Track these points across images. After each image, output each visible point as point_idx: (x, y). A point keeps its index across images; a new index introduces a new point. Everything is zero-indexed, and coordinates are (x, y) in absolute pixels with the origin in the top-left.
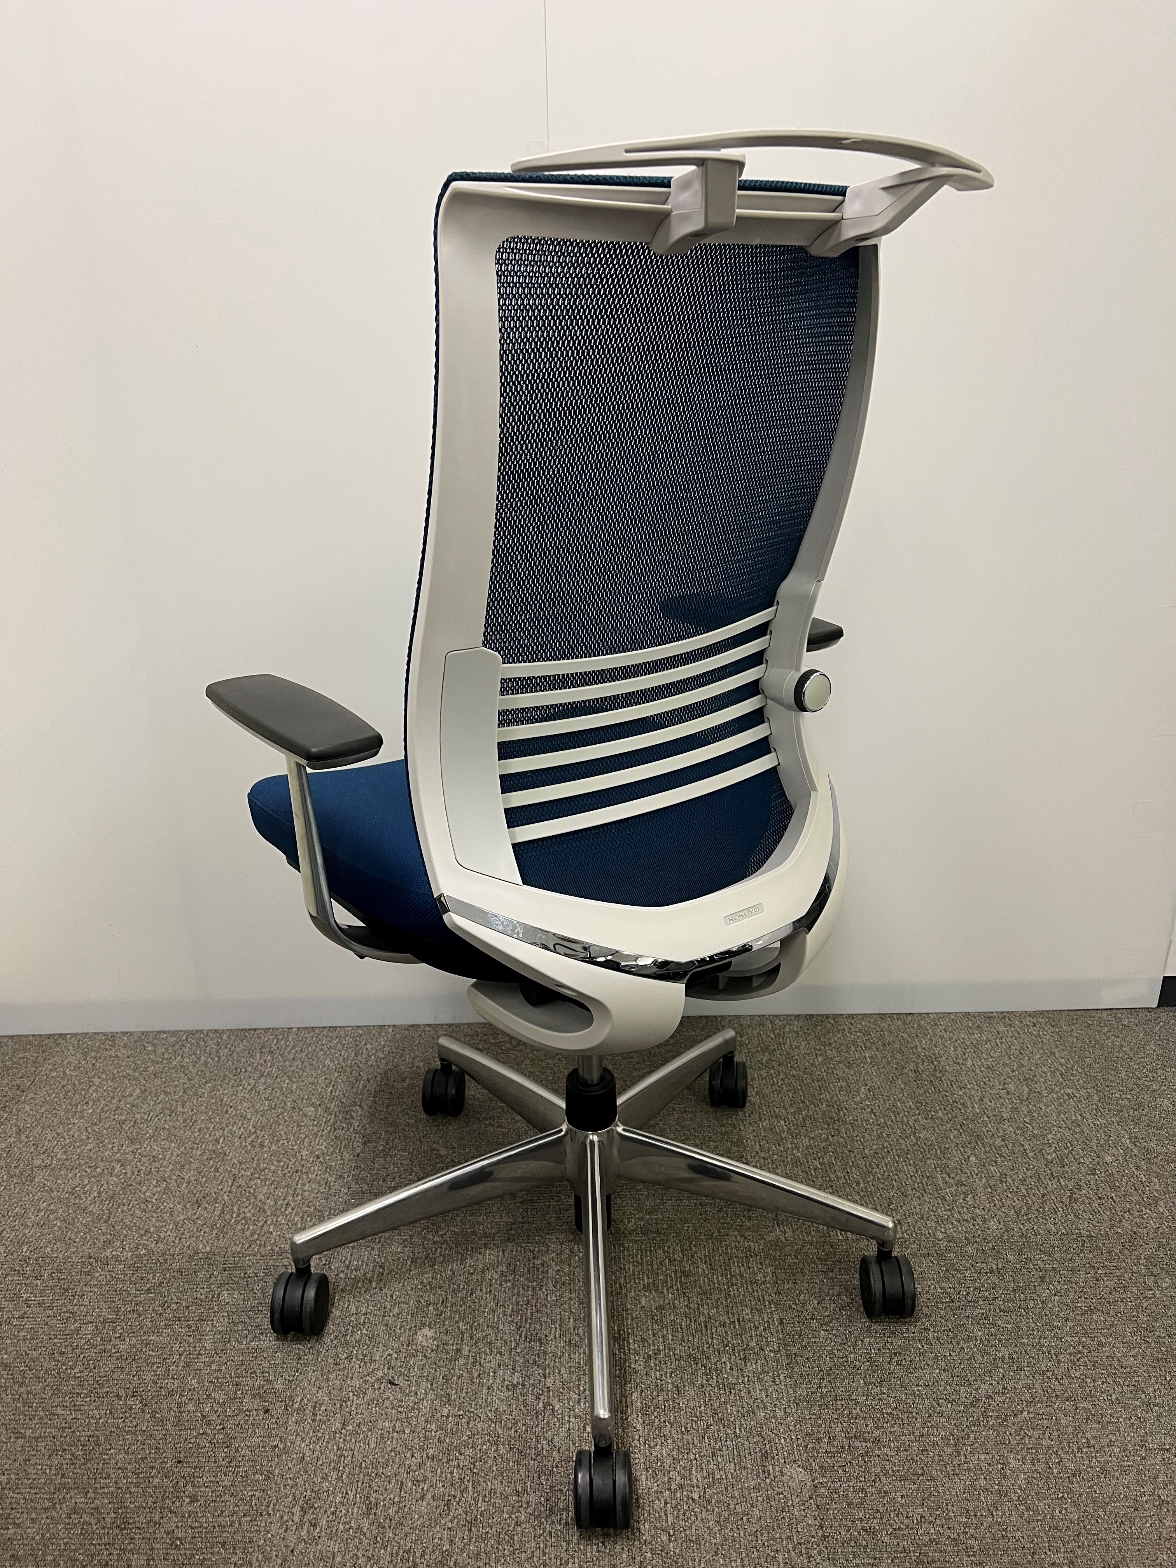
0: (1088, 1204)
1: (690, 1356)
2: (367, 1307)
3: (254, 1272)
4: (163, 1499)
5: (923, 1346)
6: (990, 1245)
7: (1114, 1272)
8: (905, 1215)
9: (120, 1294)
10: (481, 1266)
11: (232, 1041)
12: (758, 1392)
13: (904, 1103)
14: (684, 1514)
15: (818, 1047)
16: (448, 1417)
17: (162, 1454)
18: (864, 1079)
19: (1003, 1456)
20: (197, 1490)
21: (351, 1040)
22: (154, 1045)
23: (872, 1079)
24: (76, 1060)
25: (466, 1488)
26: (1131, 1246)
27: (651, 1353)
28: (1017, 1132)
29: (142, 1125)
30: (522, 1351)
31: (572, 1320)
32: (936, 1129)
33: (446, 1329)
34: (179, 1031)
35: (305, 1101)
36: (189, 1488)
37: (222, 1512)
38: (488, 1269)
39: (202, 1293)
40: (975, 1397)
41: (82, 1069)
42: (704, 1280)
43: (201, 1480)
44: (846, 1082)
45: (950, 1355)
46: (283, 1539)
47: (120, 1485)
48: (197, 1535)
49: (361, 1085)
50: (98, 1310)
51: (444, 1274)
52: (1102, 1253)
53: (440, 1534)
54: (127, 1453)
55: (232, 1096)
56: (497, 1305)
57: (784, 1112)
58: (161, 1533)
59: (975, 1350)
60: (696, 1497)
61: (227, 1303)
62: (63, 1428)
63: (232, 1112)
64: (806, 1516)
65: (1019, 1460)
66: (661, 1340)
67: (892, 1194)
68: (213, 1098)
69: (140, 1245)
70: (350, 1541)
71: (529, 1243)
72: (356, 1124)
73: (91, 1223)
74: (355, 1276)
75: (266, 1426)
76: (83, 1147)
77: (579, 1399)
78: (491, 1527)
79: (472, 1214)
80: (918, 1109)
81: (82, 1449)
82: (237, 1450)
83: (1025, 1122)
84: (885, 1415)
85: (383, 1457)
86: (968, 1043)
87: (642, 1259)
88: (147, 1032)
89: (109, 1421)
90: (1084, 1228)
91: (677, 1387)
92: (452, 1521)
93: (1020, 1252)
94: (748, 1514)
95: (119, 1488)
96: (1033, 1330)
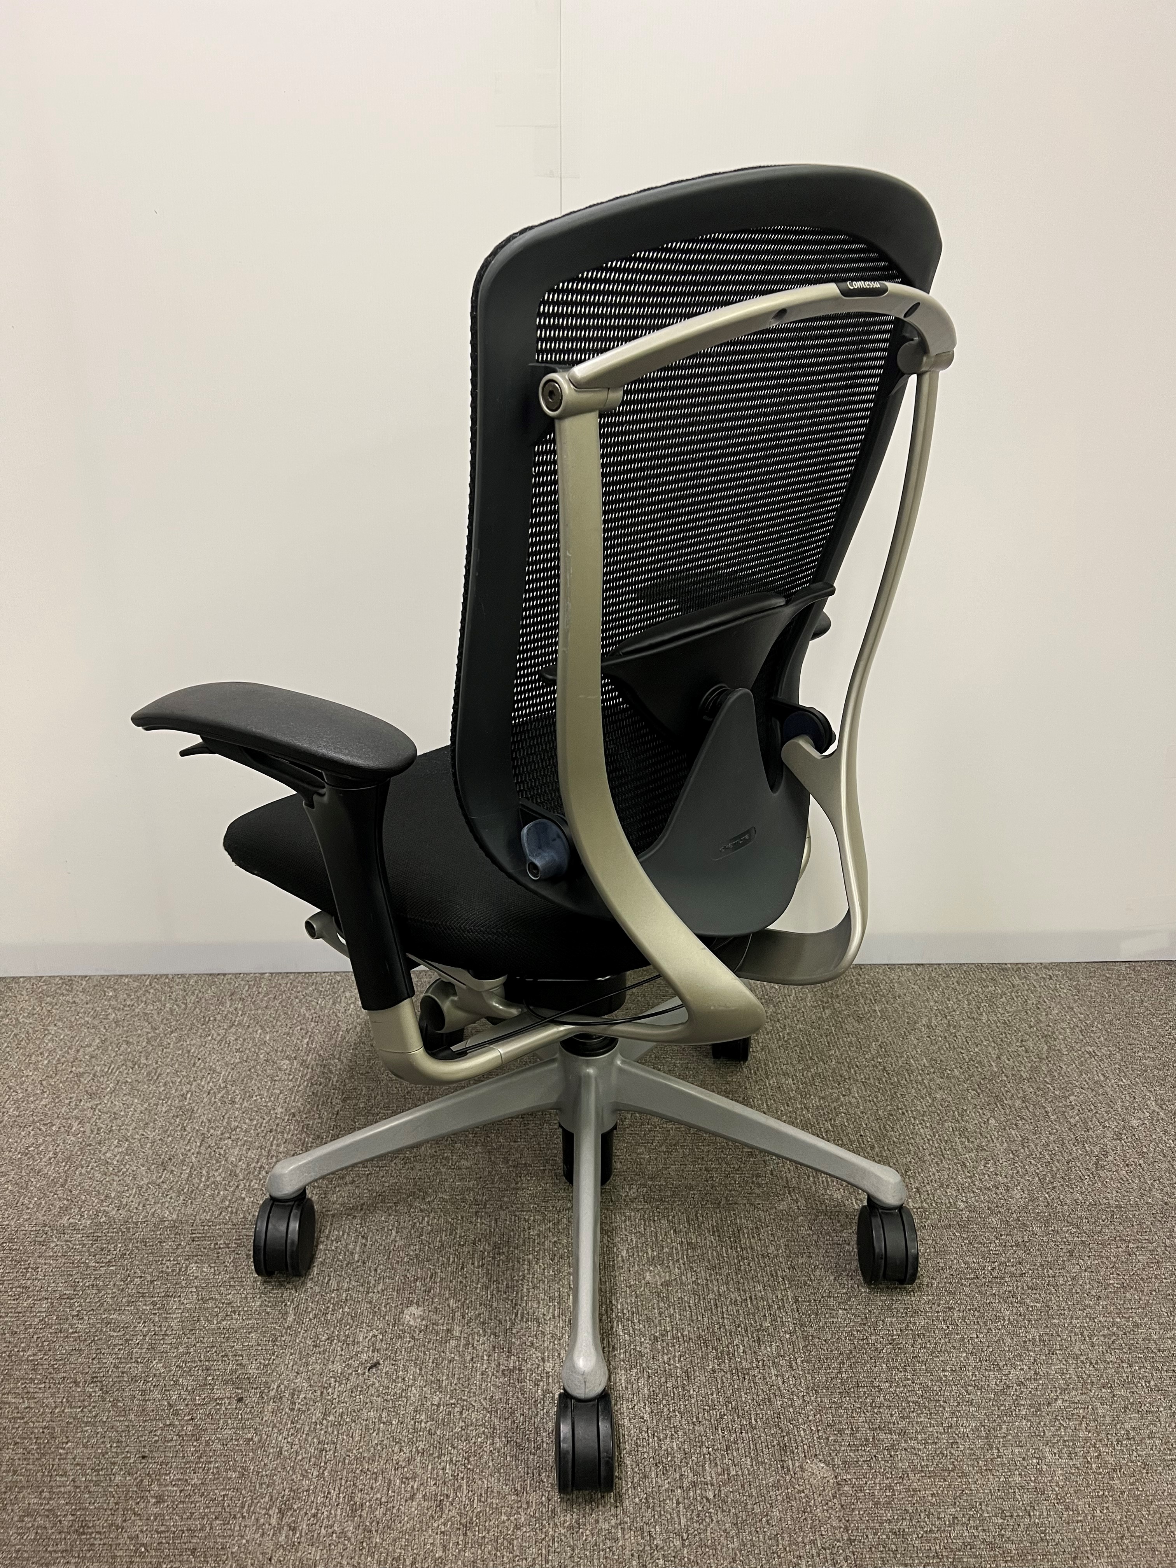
0: (1116, 1171)
1: (699, 1337)
2: (349, 1283)
3: (225, 1243)
4: (127, 1500)
5: (948, 1327)
6: (1015, 1215)
7: (1146, 1245)
8: (924, 1183)
9: (78, 1267)
10: (472, 1237)
11: (200, 987)
12: (774, 1378)
13: (918, 1060)
14: (699, 1515)
15: (825, 1000)
16: (438, 1406)
17: (125, 1448)
18: (875, 1035)
19: (1038, 1449)
20: (164, 1489)
21: (329, 986)
22: (115, 990)
23: (882, 1034)
24: (30, 1006)
25: (460, 1486)
26: (1162, 1218)
27: (657, 1334)
28: (1038, 1093)
29: (102, 1079)
30: (517, 1333)
32: (953, 1088)
33: (436, 1308)
34: (141, 976)
35: (279, 1053)
36: (155, 1487)
37: (192, 1514)
38: (479, 1240)
39: (168, 1265)
40: (1005, 1383)
41: (36, 1016)
42: (712, 1253)
43: (168, 1478)
44: (856, 1037)
45: (977, 1337)
46: (260, 1545)
47: (78, 1483)
48: (164, 1541)
49: (340, 1036)
50: (53, 1285)
51: (432, 1246)
52: (1133, 1225)
53: (431, 1539)
54: (85, 1446)
55: (200, 1047)
56: (490, 1281)
57: (791, 1069)
58: (124, 1539)
59: (1003, 1331)
60: (711, 1497)
61: (196, 1277)
63: (200, 1064)
64: (830, 1518)
65: (1055, 1454)
66: (668, 1319)
67: (908, 1159)
68: (179, 1050)
69: (100, 1211)
70: (333, 1547)
71: (524, 1211)
72: (335, 1080)
73: (45, 1187)
74: (336, 1248)
75: (240, 1417)
76: (37, 1102)
78: (489, 1531)
80: (933, 1067)
81: (36, 1442)
82: (208, 1444)
83: (1046, 1082)
84: (911, 1404)
85: (369, 1451)
86: (982, 997)
87: (645, 1229)
88: (108, 976)
89: (66, 1411)
90: (1113, 1197)
91: (687, 1372)
92: (445, 1524)
93: (1047, 1224)
94: (767, 1515)
96: (1064, 1310)
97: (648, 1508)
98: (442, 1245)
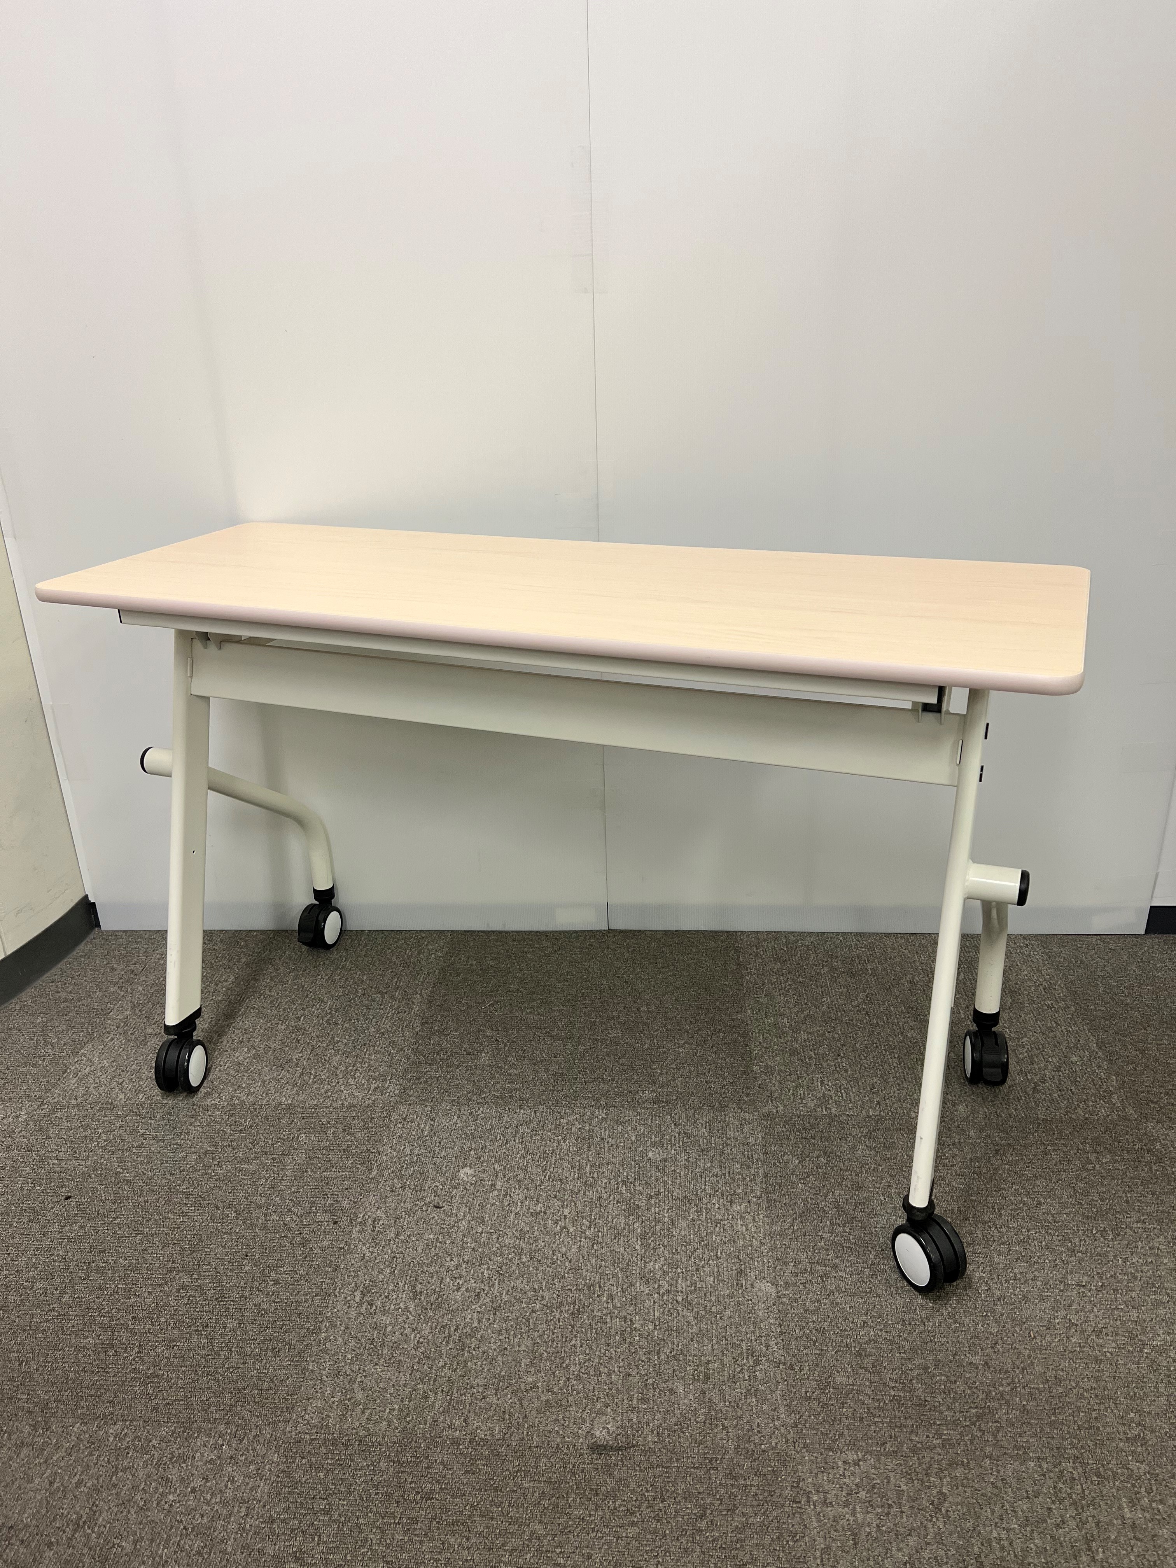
1: (685, 1197)
3: (327, 1121)
4: (253, 1282)
9: (218, 1133)
10: (515, 1122)
12: (739, 1226)
14: (669, 1311)
15: (825, 960)
16: (482, 1233)
17: (252, 1249)
20: (279, 1276)
21: (415, 941)
22: (245, 941)
25: (493, 1285)
26: (1080, 1129)
27: (652, 1194)
29: (235, 1005)
30: (545, 1188)
31: (588, 1166)
33: (484, 1169)
36: (273, 1274)
37: (299, 1292)
38: (521, 1125)
39: (285, 1134)
43: (282, 1269)
44: (847, 989)
46: (347, 1313)
48: (279, 1308)
50: (200, 1144)
51: (484, 1127)
55: (312, 984)
56: (527, 1153)
57: (787, 1011)
60: (680, 1299)
61: (305, 1143)
62: (174, 1228)
64: (768, 1317)
66: (662, 1184)
67: (875, 1080)
68: (295, 985)
69: (234, 1096)
72: (417, 1009)
74: (411, 1126)
75: (335, 1234)
77: (591, 1225)
78: (512, 1313)
79: (509, 1083)
82: (311, 1249)
85: (428, 1259)
87: (651, 1122)
89: (210, 1224)
90: (1042, 1113)
91: (672, 1220)
92: (480, 1307)
93: (982, 1130)
94: (721, 1313)
95: (218, 1272)
96: (982, 1190)
97: (632, 1304)
98: (492, 1127)
